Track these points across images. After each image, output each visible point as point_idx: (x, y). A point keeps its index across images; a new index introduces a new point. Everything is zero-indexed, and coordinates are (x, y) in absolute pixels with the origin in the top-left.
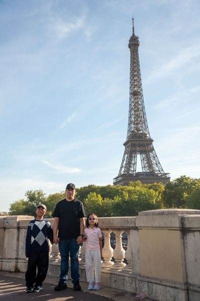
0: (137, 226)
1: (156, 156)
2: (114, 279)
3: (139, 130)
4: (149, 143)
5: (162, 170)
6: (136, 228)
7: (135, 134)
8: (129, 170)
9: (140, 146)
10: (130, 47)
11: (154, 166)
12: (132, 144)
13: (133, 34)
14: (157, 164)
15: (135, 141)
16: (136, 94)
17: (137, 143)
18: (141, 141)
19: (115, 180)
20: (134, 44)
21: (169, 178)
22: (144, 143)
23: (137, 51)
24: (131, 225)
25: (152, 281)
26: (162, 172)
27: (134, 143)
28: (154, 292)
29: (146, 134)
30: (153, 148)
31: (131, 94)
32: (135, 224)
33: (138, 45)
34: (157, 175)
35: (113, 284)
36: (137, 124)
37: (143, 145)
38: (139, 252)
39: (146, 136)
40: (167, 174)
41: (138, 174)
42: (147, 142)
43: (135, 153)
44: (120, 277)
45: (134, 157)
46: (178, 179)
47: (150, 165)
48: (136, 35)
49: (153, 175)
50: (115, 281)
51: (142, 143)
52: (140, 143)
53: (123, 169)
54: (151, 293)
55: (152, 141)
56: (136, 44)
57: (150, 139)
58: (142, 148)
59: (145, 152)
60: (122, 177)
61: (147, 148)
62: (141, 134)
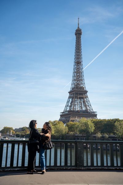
1: (89, 101)
4: (85, 93)
5: (92, 110)
7: (78, 87)
10: (76, 34)
12: (76, 93)
13: (78, 27)
14: (88, 106)
16: (78, 62)
17: (79, 92)
20: (79, 33)
21: (97, 115)
22: (83, 92)
23: (80, 38)
29: (84, 88)
30: (87, 96)
31: (75, 62)
33: (81, 34)
34: (90, 113)
36: (78, 81)
37: (82, 94)
39: (83, 89)
40: (94, 112)
41: (78, 111)
42: (84, 93)
45: (76, 101)
47: (85, 106)
48: (80, 28)
49: (87, 112)
51: (81, 92)
52: (80, 92)
55: (87, 92)
56: (80, 34)
57: (86, 90)
58: (81, 96)
59: (83, 98)
60: (70, 112)
61: (84, 96)
62: (81, 87)
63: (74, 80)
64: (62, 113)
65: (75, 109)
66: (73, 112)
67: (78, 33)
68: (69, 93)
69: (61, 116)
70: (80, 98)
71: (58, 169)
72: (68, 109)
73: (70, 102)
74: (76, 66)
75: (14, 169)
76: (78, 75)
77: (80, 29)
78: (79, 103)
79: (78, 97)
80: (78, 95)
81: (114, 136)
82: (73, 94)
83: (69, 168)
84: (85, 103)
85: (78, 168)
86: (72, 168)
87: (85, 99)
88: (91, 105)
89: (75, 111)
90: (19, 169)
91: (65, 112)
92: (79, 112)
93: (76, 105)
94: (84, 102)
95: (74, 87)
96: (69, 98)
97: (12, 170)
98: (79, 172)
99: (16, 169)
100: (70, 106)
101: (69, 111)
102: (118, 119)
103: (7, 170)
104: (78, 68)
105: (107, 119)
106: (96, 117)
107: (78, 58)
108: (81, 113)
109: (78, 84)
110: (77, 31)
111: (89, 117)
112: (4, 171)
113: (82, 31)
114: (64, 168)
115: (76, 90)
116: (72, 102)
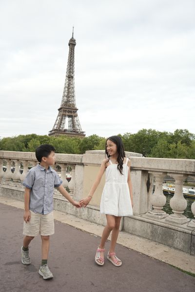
0: (83, 162)
1: (79, 120)
2: (57, 203)
3: (69, 101)
4: (75, 111)
6: (82, 164)
8: (60, 127)
9: (69, 112)
10: (69, 45)
11: (77, 126)
13: (73, 37)
16: (70, 77)
17: (67, 110)
18: (70, 109)
19: (49, 133)
20: (72, 44)
22: (72, 110)
24: (78, 162)
25: (92, 207)
26: (81, 131)
27: (65, 109)
28: (93, 216)
31: (67, 76)
32: (82, 161)
33: (75, 45)
35: (56, 207)
37: (71, 112)
38: (82, 183)
40: (83, 132)
41: (65, 130)
43: (65, 116)
44: (63, 202)
46: (91, 136)
47: (73, 124)
48: (74, 38)
49: (75, 132)
50: (58, 205)
53: (56, 126)
54: (90, 217)
55: (77, 110)
57: (76, 108)
58: (70, 114)
64: (51, 131)
68: (59, 110)
69: (49, 135)
70: (69, 116)
74: (67, 81)
77: (74, 40)
94: (73, 120)
96: (58, 116)
101: (54, 130)
108: (66, 132)
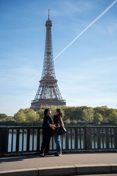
1: (59, 90)
4: (55, 82)
5: (62, 98)
7: (48, 77)
10: (46, 26)
12: (46, 82)
13: (49, 19)
14: (58, 95)
15: (48, 80)
17: (49, 81)
18: (51, 81)
21: (66, 103)
22: (53, 82)
23: (51, 29)
29: (54, 77)
30: (57, 85)
34: (59, 101)
36: (48, 71)
37: (52, 83)
39: (54, 79)
40: (63, 100)
45: (47, 89)
47: (55, 94)
48: (50, 19)
49: (57, 100)
51: (52, 82)
52: (51, 82)
53: (39, 96)
55: (57, 81)
56: (50, 25)
57: (56, 80)
58: (51, 85)
59: (53, 87)
60: (41, 100)
61: (54, 85)
62: (51, 77)
63: (45, 70)
64: (33, 101)
65: (46, 97)
66: (44, 100)
67: (49, 24)
68: (40, 82)
69: (32, 104)
70: (51, 87)
71: (70, 152)
72: (39, 98)
73: (41, 91)
74: (46, 57)
75: (31, 153)
76: (49, 65)
77: (51, 21)
78: (49, 92)
79: (49, 86)
80: (48, 84)
81: (82, 122)
82: (44, 83)
83: (80, 151)
84: (55, 92)
85: (87, 151)
86: (82, 151)
87: (55, 88)
88: (60, 94)
89: (46, 99)
90: (35, 153)
91: (36, 100)
92: (49, 100)
93: (46, 93)
94: (54, 90)
95: (45, 76)
96: (40, 86)
97: (29, 153)
98: (91, 154)
99: (33, 153)
100: (41, 95)
101: (39, 100)
102: (86, 106)
103: (24, 154)
104: (48, 59)
105: (76, 107)
106: (65, 105)
107: (49, 49)
108: (51, 101)
109: (48, 73)
110: (47, 22)
111: (59, 105)
112: (22, 155)
113: (52, 22)
114: (76, 151)
115: (47, 79)
116: (42, 91)
